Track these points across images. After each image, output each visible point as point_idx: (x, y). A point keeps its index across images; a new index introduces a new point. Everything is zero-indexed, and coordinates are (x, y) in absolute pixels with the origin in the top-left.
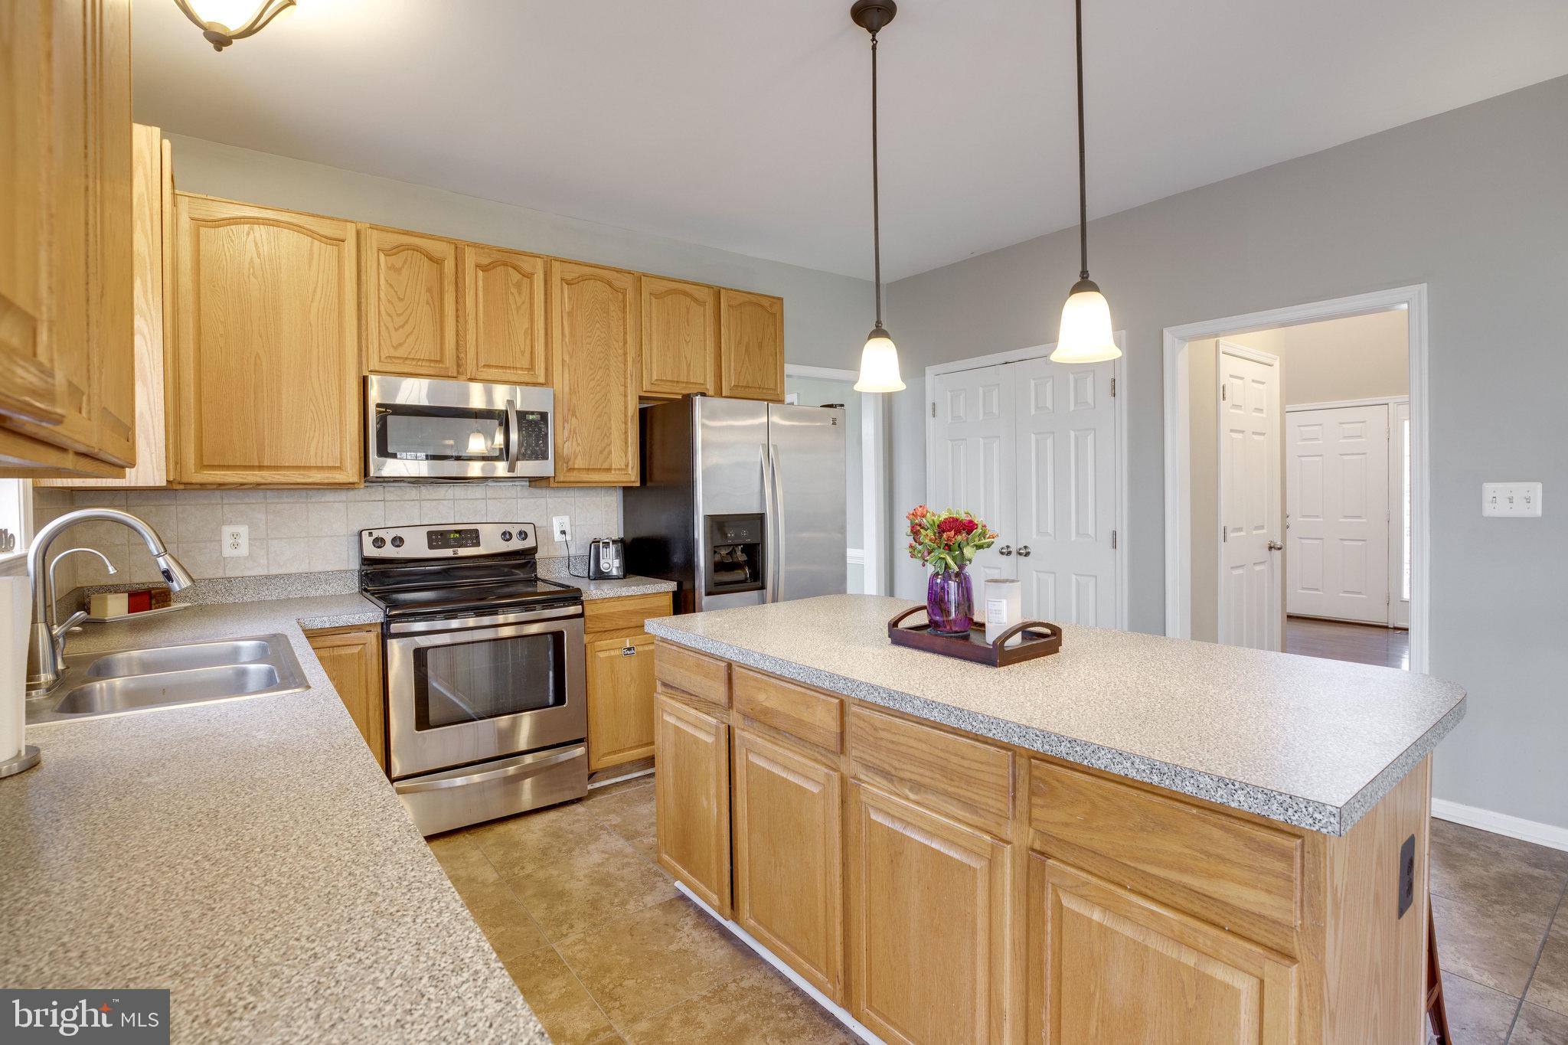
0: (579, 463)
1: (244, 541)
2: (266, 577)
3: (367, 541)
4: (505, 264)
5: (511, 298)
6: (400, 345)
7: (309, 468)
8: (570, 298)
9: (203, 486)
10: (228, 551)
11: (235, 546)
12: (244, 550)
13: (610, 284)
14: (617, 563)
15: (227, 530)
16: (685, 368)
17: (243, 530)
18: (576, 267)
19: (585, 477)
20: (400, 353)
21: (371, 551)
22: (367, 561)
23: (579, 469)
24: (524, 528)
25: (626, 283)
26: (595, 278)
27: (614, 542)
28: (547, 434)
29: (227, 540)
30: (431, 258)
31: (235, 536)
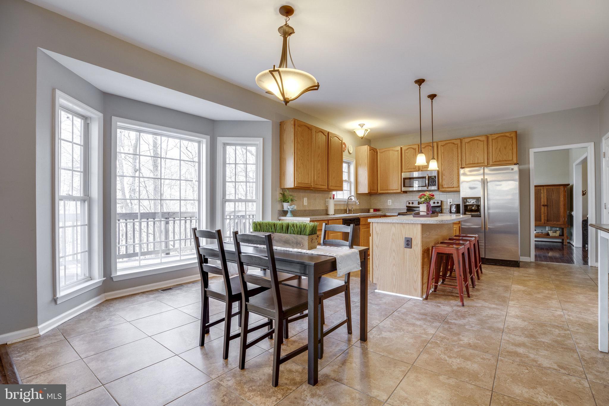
0: (445, 186)
1: (391, 203)
2: (393, 209)
3: (407, 203)
4: (428, 146)
5: (429, 153)
6: (408, 166)
7: (394, 190)
8: (443, 149)
9: (383, 194)
10: (389, 204)
11: (390, 203)
12: (391, 204)
13: (454, 143)
14: (455, 210)
15: (389, 200)
16: (477, 159)
17: (391, 201)
18: (444, 142)
19: (447, 189)
20: (408, 168)
21: (408, 205)
22: (407, 207)
23: (445, 188)
24: (438, 201)
25: (458, 142)
26: (449, 143)
27: (455, 204)
28: (436, 180)
29: (388, 202)
30: (414, 149)
31: (390, 201)
